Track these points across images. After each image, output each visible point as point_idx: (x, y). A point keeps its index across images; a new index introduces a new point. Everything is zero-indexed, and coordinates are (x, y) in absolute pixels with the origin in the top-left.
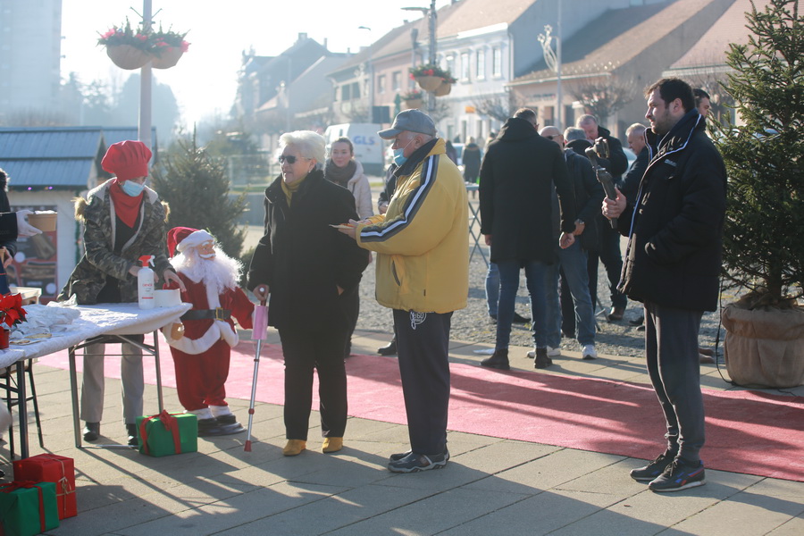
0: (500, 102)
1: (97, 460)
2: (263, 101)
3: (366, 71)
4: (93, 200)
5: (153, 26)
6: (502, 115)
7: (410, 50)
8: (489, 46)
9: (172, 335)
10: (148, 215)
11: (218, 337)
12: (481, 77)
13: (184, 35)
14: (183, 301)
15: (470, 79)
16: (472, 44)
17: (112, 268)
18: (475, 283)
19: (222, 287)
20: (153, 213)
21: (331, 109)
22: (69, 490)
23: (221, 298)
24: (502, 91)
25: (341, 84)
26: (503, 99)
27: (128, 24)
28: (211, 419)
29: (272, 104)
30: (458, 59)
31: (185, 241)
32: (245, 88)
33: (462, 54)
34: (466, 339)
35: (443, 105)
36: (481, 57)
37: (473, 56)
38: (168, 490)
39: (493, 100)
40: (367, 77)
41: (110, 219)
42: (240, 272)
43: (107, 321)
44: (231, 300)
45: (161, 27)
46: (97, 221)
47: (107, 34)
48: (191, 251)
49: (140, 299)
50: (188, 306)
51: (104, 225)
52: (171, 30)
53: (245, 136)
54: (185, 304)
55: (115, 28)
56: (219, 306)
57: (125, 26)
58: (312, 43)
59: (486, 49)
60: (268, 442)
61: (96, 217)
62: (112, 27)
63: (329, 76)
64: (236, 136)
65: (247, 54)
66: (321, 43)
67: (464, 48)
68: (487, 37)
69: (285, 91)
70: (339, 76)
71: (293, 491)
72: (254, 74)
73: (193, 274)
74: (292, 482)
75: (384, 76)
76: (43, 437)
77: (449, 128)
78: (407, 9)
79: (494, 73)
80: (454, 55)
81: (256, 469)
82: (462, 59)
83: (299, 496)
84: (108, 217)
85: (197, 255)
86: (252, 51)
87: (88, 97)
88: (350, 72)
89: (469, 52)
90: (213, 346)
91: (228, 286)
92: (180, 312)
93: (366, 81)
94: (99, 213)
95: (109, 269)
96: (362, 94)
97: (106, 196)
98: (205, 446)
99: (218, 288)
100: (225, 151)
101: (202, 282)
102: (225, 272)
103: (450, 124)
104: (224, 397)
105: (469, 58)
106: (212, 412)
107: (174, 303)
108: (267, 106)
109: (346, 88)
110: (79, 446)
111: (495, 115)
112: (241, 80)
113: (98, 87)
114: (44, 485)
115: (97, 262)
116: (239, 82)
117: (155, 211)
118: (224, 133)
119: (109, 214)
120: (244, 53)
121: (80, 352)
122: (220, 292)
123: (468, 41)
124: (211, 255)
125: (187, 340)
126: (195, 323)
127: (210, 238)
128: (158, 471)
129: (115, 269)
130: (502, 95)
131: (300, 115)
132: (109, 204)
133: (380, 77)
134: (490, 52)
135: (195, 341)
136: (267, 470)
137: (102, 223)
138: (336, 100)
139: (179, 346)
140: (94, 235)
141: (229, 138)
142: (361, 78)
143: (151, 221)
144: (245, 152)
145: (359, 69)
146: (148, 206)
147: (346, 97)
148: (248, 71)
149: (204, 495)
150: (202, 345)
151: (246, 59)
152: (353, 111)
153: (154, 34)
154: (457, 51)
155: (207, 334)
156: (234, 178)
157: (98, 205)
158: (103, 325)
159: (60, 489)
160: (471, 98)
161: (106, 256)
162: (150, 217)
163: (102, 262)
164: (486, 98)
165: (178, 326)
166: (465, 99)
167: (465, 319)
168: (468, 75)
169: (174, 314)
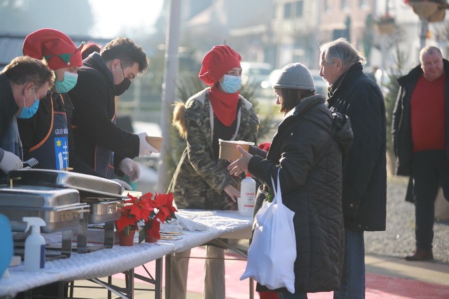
4: (194, 103)
10: (244, 120)
17: (211, 179)
20: (249, 118)
41: (209, 120)
46: (198, 121)
49: (241, 206)
51: (204, 126)
61: (197, 117)
84: (207, 119)
94: (199, 114)
95: (208, 177)
97: (206, 100)
115: (199, 167)
117: (251, 116)
119: (209, 116)
129: (214, 180)
132: (209, 108)
137: (203, 124)
140: (196, 138)
143: (248, 124)
146: (245, 111)
157: (199, 108)
161: (209, 165)
162: (246, 121)
163: (204, 169)
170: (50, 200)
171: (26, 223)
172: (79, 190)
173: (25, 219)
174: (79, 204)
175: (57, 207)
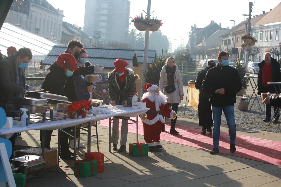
0: (277, 48)
1: (115, 156)
2: (198, 44)
3: (232, 35)
5: (150, 17)
6: (277, 53)
7: (245, 30)
8: (275, 29)
9: (143, 118)
11: (158, 120)
12: (272, 40)
13: (161, 20)
14: (147, 107)
15: (268, 40)
16: (269, 28)
18: (255, 109)
19: (161, 104)
21: (220, 48)
22: (102, 164)
23: (160, 107)
24: (278, 45)
25: (224, 39)
26: (278, 48)
27: (142, 16)
28: (154, 146)
29: (200, 45)
30: (264, 32)
31: (150, 88)
32: (192, 39)
33: (265, 31)
34: (246, 127)
35: (258, 49)
36: (272, 33)
37: (269, 32)
38: (135, 167)
39: (275, 48)
40: (233, 37)
42: (167, 99)
43: (120, 112)
44: (164, 108)
45: (153, 17)
47: (134, 19)
48: (151, 91)
49: (133, 105)
50: (149, 109)
52: (157, 19)
53: (189, 55)
54: (147, 108)
55: (137, 17)
56: (159, 110)
57: (141, 16)
58: (216, 24)
59: (273, 30)
60: (171, 154)
62: (136, 16)
63: (220, 36)
64: (186, 55)
65: (193, 27)
66: (219, 24)
67: (266, 29)
68: (274, 26)
69: (205, 41)
70: (224, 36)
71: (176, 170)
72: (195, 34)
73: (151, 99)
74: (176, 167)
75: (239, 37)
76: (99, 148)
77: (260, 57)
78: (244, 15)
79: (276, 39)
80: (263, 31)
81: (165, 162)
82: (265, 33)
83: (177, 171)
85: (153, 93)
86: (195, 26)
87: (138, 38)
88: (227, 36)
89: (268, 31)
90: (156, 122)
91: (162, 103)
92: (145, 111)
93: (232, 39)
96: (231, 43)
98: (150, 154)
99: (159, 104)
100: (181, 60)
101: (154, 102)
102: (162, 99)
103: (260, 55)
104: (159, 139)
105: (268, 33)
106: (155, 144)
107: (144, 108)
108: (198, 45)
109: (226, 41)
110: (110, 151)
111: (275, 53)
112: (190, 36)
113: (141, 35)
114: (93, 161)
116: (190, 37)
118: (181, 54)
120: (192, 26)
121: (112, 121)
122: (160, 105)
123: (267, 27)
124: (158, 93)
125: (148, 120)
126: (151, 114)
127: (158, 88)
128: (133, 161)
130: (278, 46)
131: (210, 49)
133: (238, 38)
134: (275, 31)
135: (150, 121)
136: (168, 163)
138: (222, 45)
139: (145, 122)
141: (183, 56)
142: (231, 38)
144: (188, 61)
145: (230, 35)
147: (225, 44)
148: (193, 33)
149: (146, 169)
150: (153, 122)
151: (192, 28)
152: (228, 49)
153: (151, 20)
154: (264, 30)
155: (155, 118)
156: (184, 69)
158: (118, 113)
159: (99, 163)
160: (267, 47)
164: (272, 47)
165: (145, 115)
166: (265, 47)
167: (248, 121)
168: (267, 39)
169: (143, 111)
170: (33, 102)
171: (21, 110)
172: (47, 99)
173: (21, 109)
174: (47, 104)
175: (36, 105)
